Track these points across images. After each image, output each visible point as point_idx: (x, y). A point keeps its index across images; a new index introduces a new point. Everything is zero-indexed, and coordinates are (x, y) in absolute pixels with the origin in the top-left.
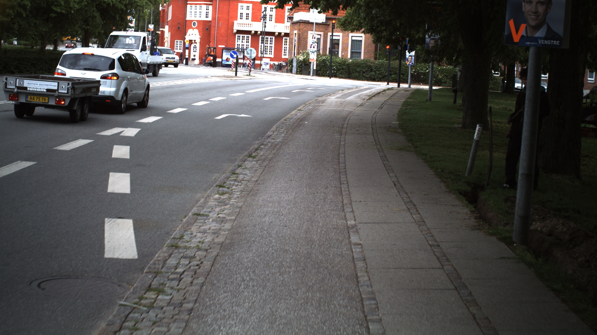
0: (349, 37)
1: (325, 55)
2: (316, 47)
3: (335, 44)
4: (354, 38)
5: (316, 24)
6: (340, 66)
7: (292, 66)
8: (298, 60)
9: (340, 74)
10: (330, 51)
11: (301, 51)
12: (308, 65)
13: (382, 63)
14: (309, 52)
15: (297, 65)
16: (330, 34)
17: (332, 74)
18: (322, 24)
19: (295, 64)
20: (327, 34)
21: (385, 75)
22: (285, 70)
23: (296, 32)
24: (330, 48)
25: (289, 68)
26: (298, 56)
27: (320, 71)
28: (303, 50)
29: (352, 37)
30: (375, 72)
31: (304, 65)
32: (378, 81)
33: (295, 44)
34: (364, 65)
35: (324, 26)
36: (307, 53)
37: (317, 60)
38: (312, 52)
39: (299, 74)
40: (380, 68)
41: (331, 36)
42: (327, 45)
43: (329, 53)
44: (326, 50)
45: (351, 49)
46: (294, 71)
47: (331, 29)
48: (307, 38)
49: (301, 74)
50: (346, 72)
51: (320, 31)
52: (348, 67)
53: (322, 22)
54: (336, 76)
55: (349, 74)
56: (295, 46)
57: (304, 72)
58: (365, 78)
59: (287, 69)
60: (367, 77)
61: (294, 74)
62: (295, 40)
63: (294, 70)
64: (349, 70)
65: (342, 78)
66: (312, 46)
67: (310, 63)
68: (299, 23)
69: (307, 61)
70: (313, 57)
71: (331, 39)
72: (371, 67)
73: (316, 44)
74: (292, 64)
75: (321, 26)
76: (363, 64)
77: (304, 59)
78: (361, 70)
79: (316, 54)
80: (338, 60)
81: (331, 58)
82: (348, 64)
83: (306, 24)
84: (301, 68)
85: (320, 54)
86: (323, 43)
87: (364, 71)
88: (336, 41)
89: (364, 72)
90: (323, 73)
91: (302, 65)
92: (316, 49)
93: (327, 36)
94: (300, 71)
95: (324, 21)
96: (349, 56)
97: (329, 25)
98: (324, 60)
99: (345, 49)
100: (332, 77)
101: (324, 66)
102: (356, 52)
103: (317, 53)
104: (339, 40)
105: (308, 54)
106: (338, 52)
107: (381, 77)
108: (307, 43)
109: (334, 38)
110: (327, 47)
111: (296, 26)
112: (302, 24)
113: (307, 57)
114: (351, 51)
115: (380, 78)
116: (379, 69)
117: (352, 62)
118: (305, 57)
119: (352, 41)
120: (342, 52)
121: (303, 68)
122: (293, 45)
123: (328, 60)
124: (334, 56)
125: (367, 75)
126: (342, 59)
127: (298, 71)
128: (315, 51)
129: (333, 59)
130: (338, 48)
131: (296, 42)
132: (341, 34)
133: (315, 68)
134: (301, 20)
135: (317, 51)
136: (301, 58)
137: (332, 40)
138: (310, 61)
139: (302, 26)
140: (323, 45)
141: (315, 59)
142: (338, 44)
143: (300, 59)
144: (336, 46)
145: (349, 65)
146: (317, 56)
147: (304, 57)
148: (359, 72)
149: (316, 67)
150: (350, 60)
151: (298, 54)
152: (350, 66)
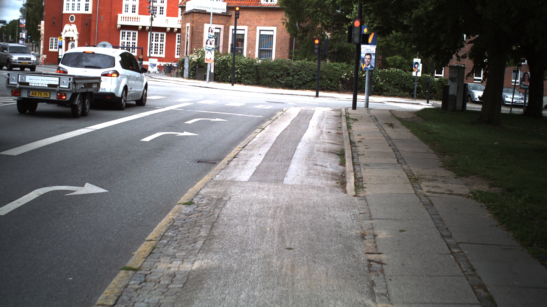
0: (256, 30)
1: (226, 54)
2: (213, 43)
3: (238, 40)
4: (262, 33)
5: (215, 14)
6: (245, 68)
7: (184, 68)
8: (190, 61)
9: (245, 79)
10: (232, 49)
11: (195, 49)
12: (203, 67)
13: (302, 65)
14: (205, 50)
15: (189, 67)
16: (232, 27)
17: (235, 79)
18: (223, 15)
19: (186, 66)
20: (228, 28)
21: (306, 81)
22: (175, 74)
23: (188, 25)
24: (232, 45)
25: (180, 71)
26: (191, 56)
27: (219, 75)
28: (198, 47)
29: (260, 30)
30: (293, 76)
31: (198, 67)
32: (297, 89)
33: (187, 40)
34: (278, 67)
35: (225, 17)
36: (202, 51)
37: (215, 61)
38: (209, 50)
39: (192, 79)
40: (300, 71)
41: (233, 30)
42: (228, 41)
43: (231, 51)
44: (228, 48)
45: (259, 47)
46: (186, 75)
47: (233, 21)
48: (203, 32)
49: (195, 79)
50: (254, 76)
51: (220, 24)
52: (257, 69)
53: (223, 13)
54: (240, 82)
55: (258, 79)
56: (187, 42)
57: (199, 76)
58: (279, 84)
59: (177, 73)
60: (281, 84)
61: (186, 78)
62: (187, 35)
63: (186, 73)
64: (258, 73)
65: (249, 84)
66: (209, 43)
67: (207, 64)
68: (192, 14)
69: (202, 62)
70: (210, 57)
71: (233, 34)
72: (288, 70)
73: (214, 40)
74: (184, 66)
75: (221, 17)
76: (277, 65)
77: (198, 60)
78: (274, 74)
79: (213, 52)
80: (243, 61)
81: (234, 58)
82: (257, 66)
83: (201, 15)
84: (195, 71)
85: (219, 53)
86: (224, 39)
87: (279, 75)
88: (240, 36)
89: (278, 77)
90: (224, 77)
91: (195, 67)
92: (213, 46)
93: (229, 30)
94: (193, 76)
95: (225, 11)
96: (257, 56)
97: (231, 16)
98: (224, 60)
99: (251, 46)
100: (235, 83)
101: (225, 69)
102: (265, 51)
103: (215, 51)
104: (244, 35)
105: (203, 53)
106: (242, 50)
107: (301, 83)
108: (203, 39)
109: (238, 32)
110: (228, 44)
111: (189, 18)
112: (196, 14)
113: (202, 56)
114: (259, 49)
115: (300, 85)
116: (298, 72)
117: (262, 64)
118: (200, 56)
119: (261, 36)
120: (248, 51)
121: (197, 70)
122: (185, 41)
123: (230, 61)
124: (237, 55)
125: (283, 80)
126: (249, 59)
127: (191, 75)
128: (213, 48)
129: (236, 60)
130: (242, 45)
131: (189, 38)
132: (246, 28)
133: (212, 71)
134: (194, 10)
135: (216, 48)
136: (195, 58)
137: (235, 35)
138: (206, 62)
139: (196, 17)
140: (223, 42)
141: (213, 59)
142: (242, 41)
143: (192, 59)
144: (240, 43)
145: (258, 68)
146: (215, 55)
147: (198, 56)
148: (272, 77)
149: (214, 70)
150: (260, 61)
151: (191, 53)
152: (260, 69)
